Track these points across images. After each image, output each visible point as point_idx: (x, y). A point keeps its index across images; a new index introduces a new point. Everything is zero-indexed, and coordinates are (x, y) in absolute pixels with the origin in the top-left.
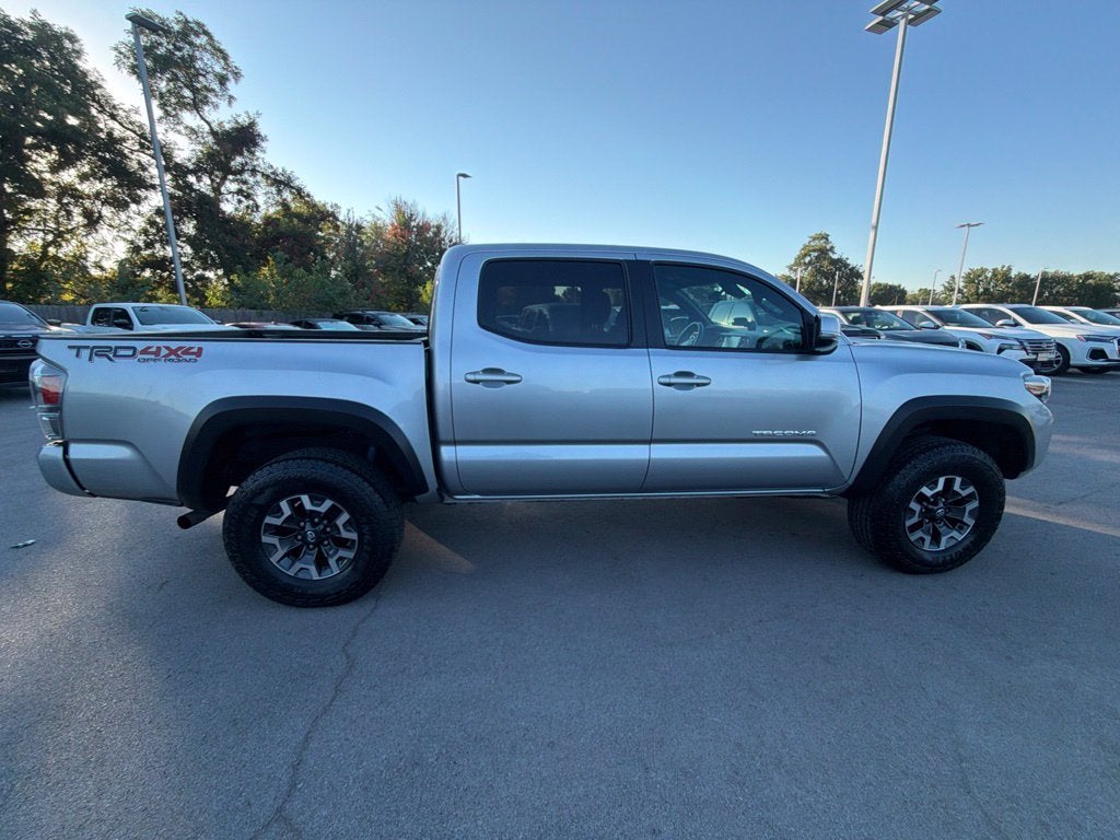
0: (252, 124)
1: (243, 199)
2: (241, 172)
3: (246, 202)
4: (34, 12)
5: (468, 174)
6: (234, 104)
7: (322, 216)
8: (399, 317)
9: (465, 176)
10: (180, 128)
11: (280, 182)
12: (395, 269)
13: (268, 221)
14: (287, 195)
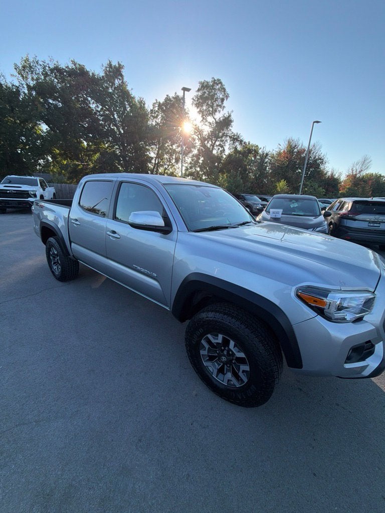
0: (230, 116)
1: (220, 148)
2: (222, 137)
3: (221, 149)
4: (176, 93)
5: (319, 121)
6: (225, 109)
7: (250, 151)
8: (256, 197)
9: (318, 122)
10: (207, 123)
11: (235, 139)
12: (279, 174)
13: (230, 156)
14: (237, 144)
